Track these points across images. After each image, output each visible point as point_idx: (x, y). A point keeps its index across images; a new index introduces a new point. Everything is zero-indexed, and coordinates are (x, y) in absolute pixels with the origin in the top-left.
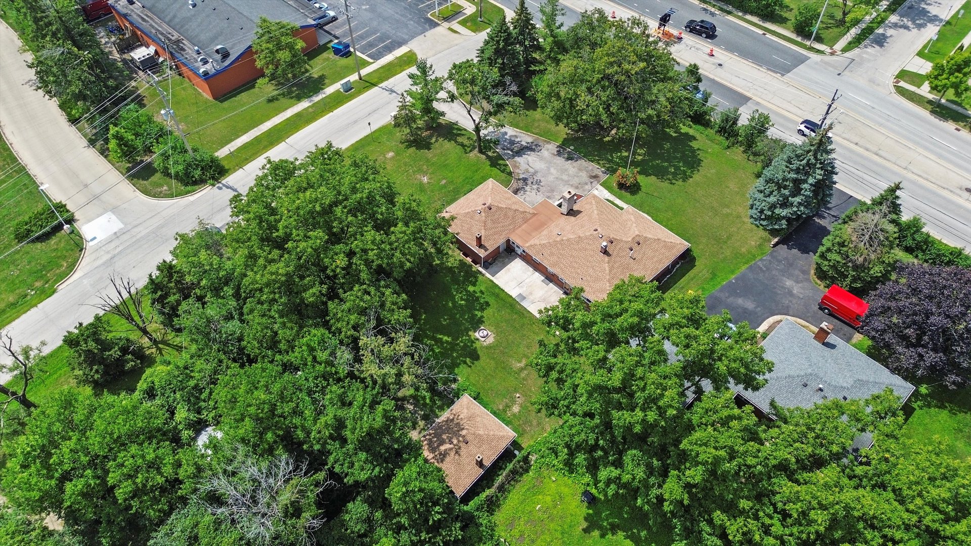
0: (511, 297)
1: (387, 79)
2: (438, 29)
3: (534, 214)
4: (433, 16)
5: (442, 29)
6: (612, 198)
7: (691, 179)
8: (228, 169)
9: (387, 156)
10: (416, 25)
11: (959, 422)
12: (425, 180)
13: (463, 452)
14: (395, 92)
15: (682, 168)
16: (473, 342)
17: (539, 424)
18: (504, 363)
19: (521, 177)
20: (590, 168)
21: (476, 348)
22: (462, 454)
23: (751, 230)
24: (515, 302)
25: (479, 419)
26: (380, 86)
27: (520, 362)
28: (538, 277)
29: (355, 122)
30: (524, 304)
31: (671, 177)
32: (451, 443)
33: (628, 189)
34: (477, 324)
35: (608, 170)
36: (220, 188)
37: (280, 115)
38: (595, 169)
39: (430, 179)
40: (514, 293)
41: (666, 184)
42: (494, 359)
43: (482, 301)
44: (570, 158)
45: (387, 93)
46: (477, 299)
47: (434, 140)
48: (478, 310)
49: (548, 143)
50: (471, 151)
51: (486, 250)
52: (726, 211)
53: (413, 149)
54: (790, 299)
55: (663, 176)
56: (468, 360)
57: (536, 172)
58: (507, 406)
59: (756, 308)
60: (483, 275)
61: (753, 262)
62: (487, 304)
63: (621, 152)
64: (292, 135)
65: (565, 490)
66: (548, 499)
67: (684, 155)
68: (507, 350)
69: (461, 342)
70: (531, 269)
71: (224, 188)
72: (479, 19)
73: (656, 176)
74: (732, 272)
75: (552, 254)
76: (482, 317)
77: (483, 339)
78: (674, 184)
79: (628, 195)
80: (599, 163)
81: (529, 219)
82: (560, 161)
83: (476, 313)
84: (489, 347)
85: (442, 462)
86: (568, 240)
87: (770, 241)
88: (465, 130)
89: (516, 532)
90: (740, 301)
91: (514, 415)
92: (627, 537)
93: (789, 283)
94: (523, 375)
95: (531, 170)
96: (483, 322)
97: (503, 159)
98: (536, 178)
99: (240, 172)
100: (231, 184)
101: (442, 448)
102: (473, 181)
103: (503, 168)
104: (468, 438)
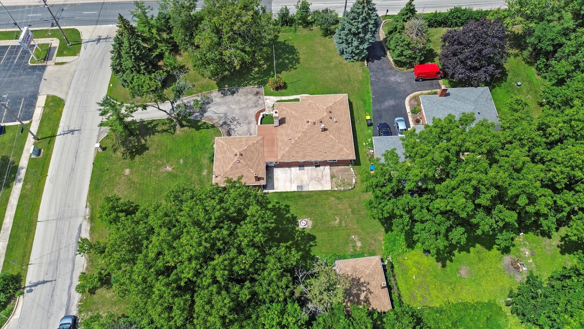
0: (294, 192)
1: (57, 125)
2: (48, 69)
3: (263, 139)
4: (34, 63)
5: (51, 68)
6: (279, 98)
7: (300, 60)
8: (19, 274)
9: (126, 174)
10: (28, 76)
11: (505, 88)
12: (169, 169)
13: (372, 290)
14: (74, 131)
15: (290, 57)
16: (304, 232)
17: (375, 240)
18: (329, 228)
19: (221, 123)
20: (249, 90)
21: (308, 233)
22: (372, 291)
23: (353, 66)
24: (300, 193)
25: (358, 266)
26: (58, 133)
27: (336, 220)
28: (295, 170)
29: (73, 169)
30: (305, 189)
31: (291, 65)
32: (364, 291)
33: (280, 88)
34: (294, 221)
35: (259, 85)
36: (31, 291)
37: (9, 208)
38: (252, 89)
39: (171, 166)
40: (294, 188)
41: (293, 71)
42: (322, 230)
43: (283, 207)
44: (233, 93)
45: (70, 135)
46: (279, 208)
47: (143, 142)
48: (286, 214)
49: (211, 92)
50: (175, 131)
51: (263, 179)
52: (332, 64)
53: (137, 157)
54: (402, 86)
55: (287, 68)
56: (311, 243)
57: (225, 115)
58: (354, 247)
59: (395, 102)
60: (268, 193)
61: (370, 81)
62: (287, 206)
63: (253, 70)
64: (38, 213)
65: (416, 258)
66: (414, 269)
67: (283, 49)
68: (323, 220)
69: (298, 237)
70: (287, 169)
71: (33, 288)
72: (68, 45)
73: (284, 70)
74: (368, 93)
75: (297, 152)
76: (292, 215)
77: (306, 226)
78: (296, 68)
79: (283, 91)
80: (251, 84)
81: (263, 143)
82: (229, 98)
83: (287, 216)
84: (314, 227)
85: (370, 305)
86: (299, 138)
87: (364, 65)
88: (154, 120)
89: (419, 299)
90: (387, 104)
91: (361, 248)
92: (459, 252)
93: (393, 79)
94: (344, 225)
95: (221, 115)
96: (296, 217)
97: (199, 121)
98: (230, 118)
99: (31, 268)
100: (35, 281)
101: (362, 297)
102: (198, 147)
103: (205, 126)
104: (367, 280)
